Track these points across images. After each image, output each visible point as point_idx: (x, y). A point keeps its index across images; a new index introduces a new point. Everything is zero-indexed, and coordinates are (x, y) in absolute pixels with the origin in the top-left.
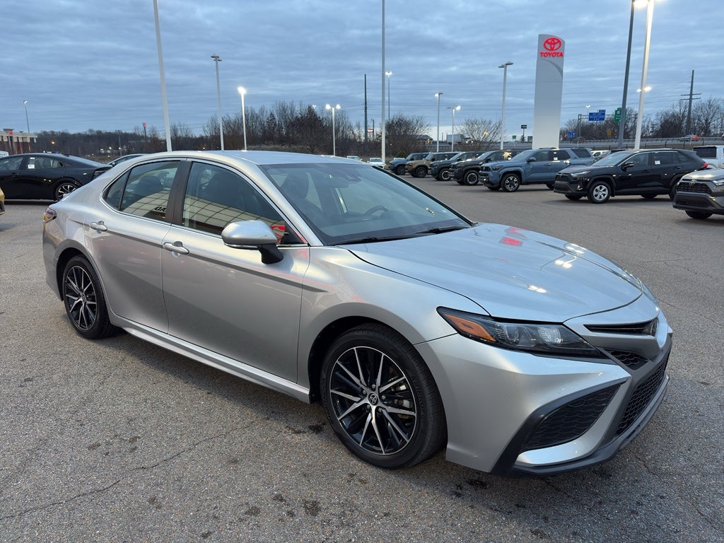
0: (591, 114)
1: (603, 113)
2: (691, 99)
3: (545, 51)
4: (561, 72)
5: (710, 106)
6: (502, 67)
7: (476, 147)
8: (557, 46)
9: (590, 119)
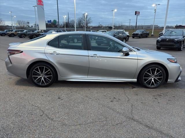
0: (48, 21)
1: (51, 21)
2: (69, 19)
3: (38, 3)
4: (44, 10)
5: (73, 21)
6: (34, 7)
7: (23, 28)
8: (41, 2)
9: (48, 22)
